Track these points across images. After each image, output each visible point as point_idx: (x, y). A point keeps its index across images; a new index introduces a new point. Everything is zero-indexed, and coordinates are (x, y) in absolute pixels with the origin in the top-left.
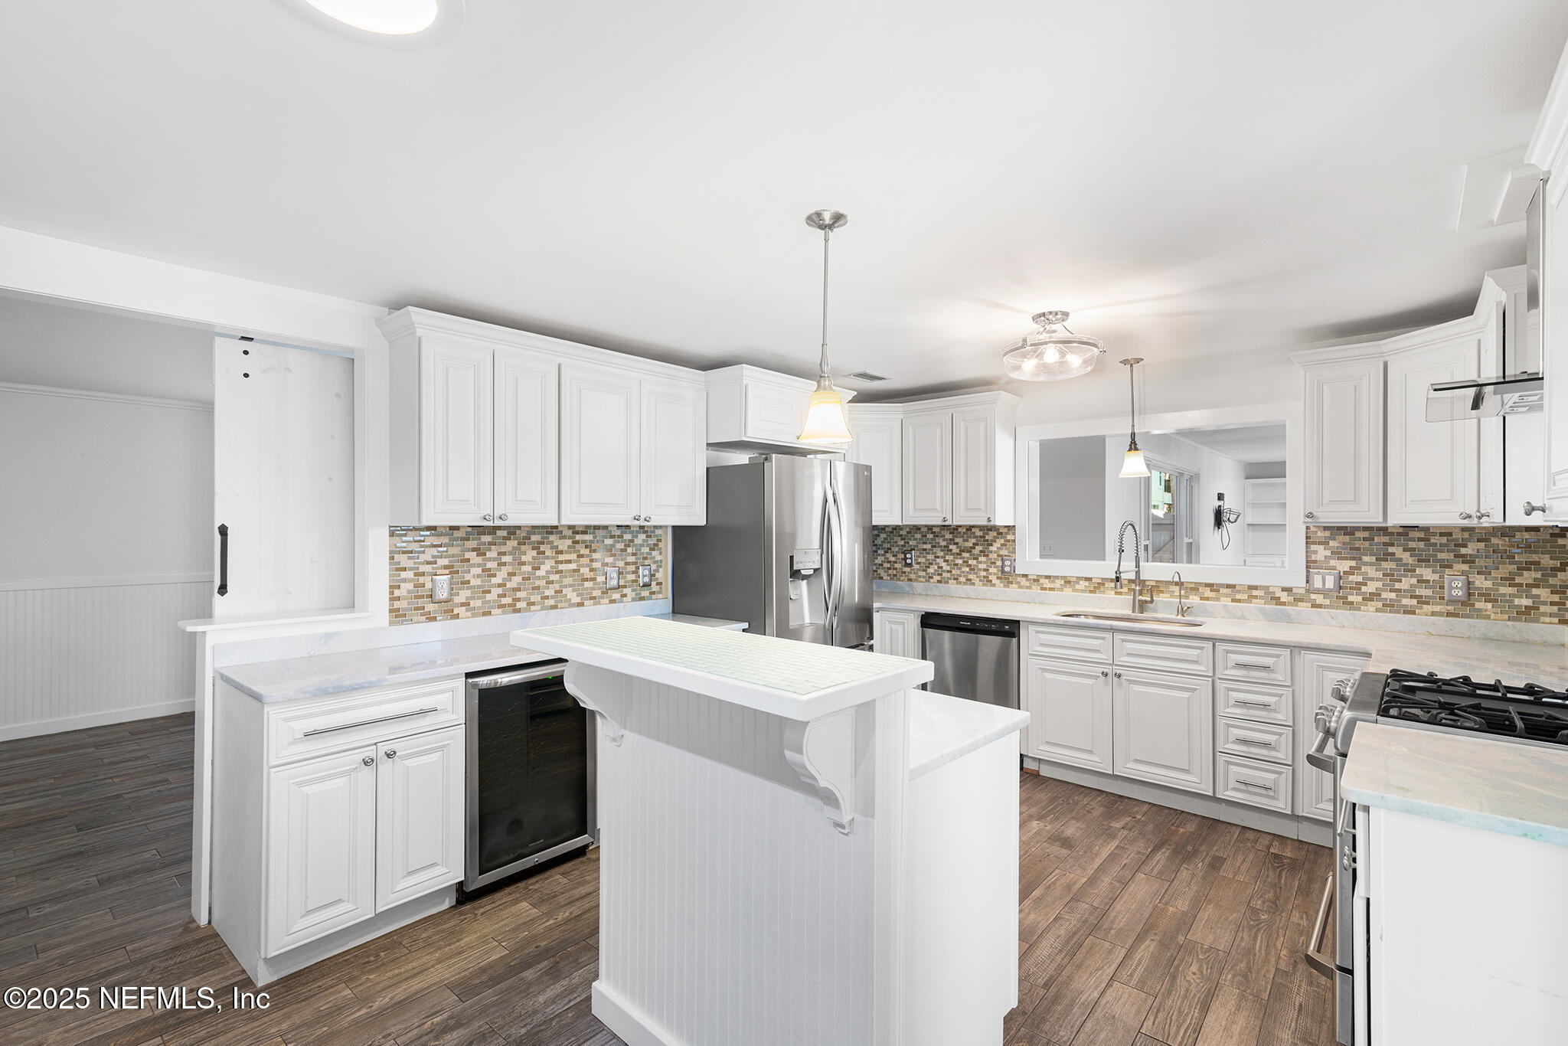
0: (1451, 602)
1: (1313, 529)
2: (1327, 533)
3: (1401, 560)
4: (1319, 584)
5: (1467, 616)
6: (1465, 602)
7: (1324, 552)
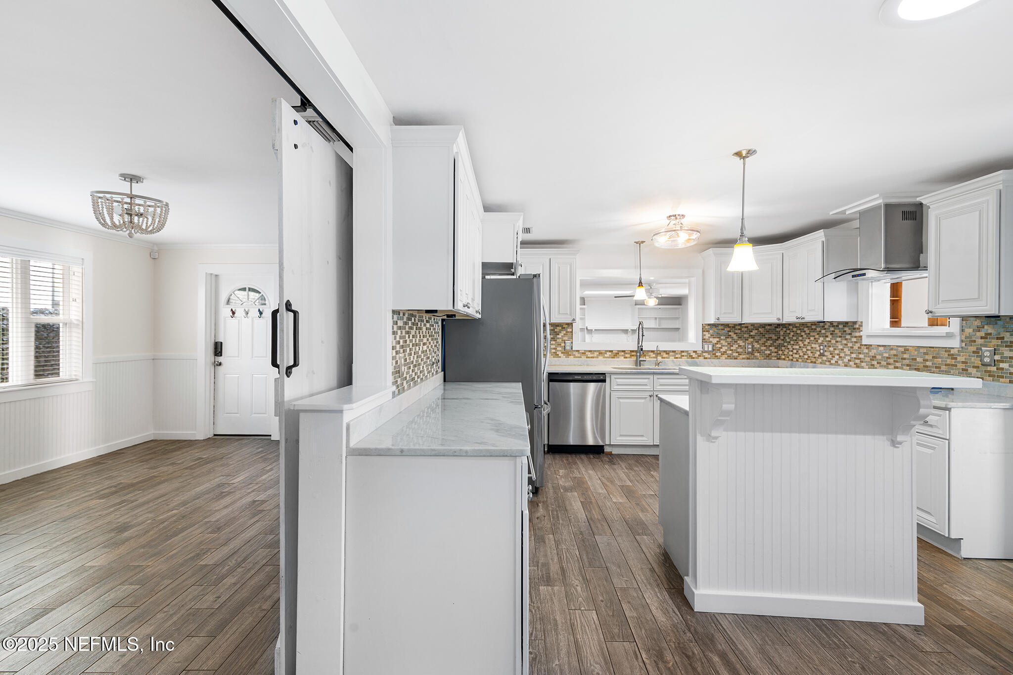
0: (748, 353)
1: (704, 325)
2: (709, 327)
3: (733, 337)
4: (706, 349)
5: (752, 359)
6: (752, 353)
7: (707, 335)
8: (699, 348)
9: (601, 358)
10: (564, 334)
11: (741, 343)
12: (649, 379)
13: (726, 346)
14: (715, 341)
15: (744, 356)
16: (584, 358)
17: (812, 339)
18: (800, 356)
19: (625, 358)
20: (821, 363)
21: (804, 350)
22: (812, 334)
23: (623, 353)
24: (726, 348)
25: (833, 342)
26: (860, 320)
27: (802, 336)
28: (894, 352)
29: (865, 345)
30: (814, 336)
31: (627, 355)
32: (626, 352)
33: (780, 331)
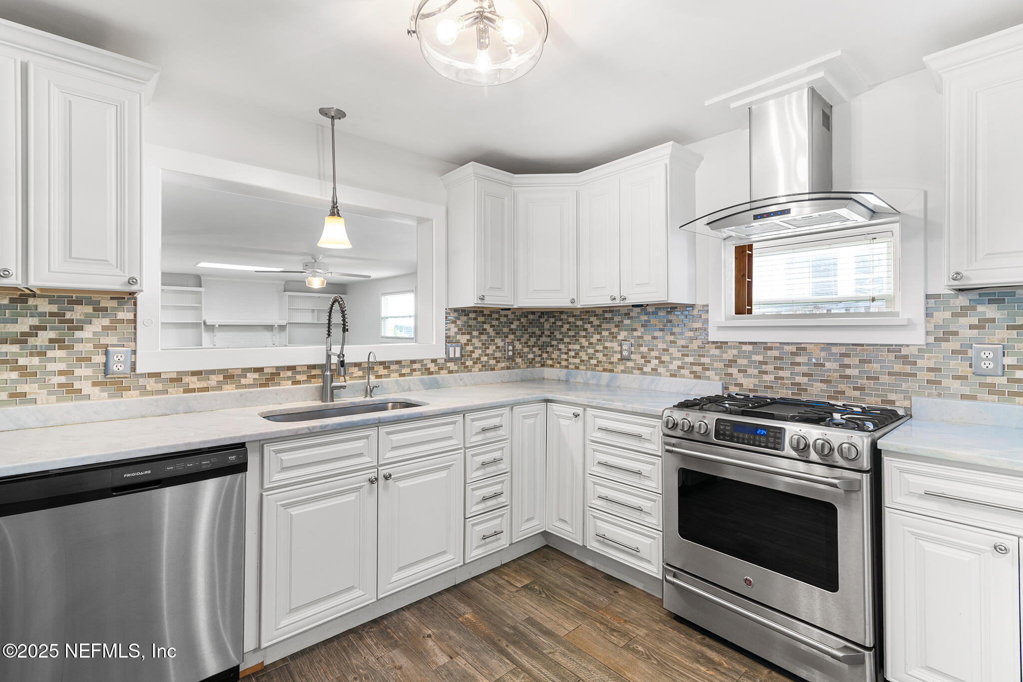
0: (509, 359)
1: (448, 311)
2: (456, 314)
3: (489, 333)
4: (452, 355)
5: (514, 368)
6: (512, 359)
7: (454, 330)
8: (441, 355)
9: (229, 389)
10: (104, 328)
11: (499, 342)
12: (367, 437)
13: (480, 348)
14: (464, 339)
15: (503, 365)
16: (175, 394)
17: (605, 333)
18: (582, 361)
19: (295, 382)
20: (623, 372)
21: (591, 351)
22: (604, 326)
23: (289, 373)
24: (480, 351)
25: (647, 338)
26: (699, 302)
27: (586, 330)
28: (776, 353)
29: (713, 342)
30: (609, 329)
31: (299, 377)
32: (298, 369)
33: (544, 323)
